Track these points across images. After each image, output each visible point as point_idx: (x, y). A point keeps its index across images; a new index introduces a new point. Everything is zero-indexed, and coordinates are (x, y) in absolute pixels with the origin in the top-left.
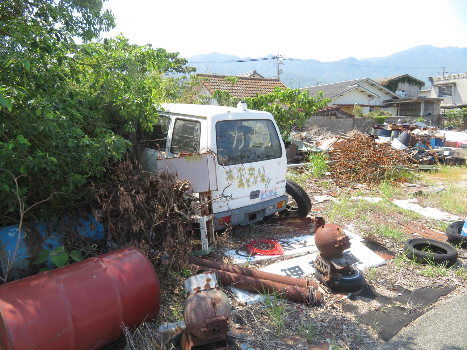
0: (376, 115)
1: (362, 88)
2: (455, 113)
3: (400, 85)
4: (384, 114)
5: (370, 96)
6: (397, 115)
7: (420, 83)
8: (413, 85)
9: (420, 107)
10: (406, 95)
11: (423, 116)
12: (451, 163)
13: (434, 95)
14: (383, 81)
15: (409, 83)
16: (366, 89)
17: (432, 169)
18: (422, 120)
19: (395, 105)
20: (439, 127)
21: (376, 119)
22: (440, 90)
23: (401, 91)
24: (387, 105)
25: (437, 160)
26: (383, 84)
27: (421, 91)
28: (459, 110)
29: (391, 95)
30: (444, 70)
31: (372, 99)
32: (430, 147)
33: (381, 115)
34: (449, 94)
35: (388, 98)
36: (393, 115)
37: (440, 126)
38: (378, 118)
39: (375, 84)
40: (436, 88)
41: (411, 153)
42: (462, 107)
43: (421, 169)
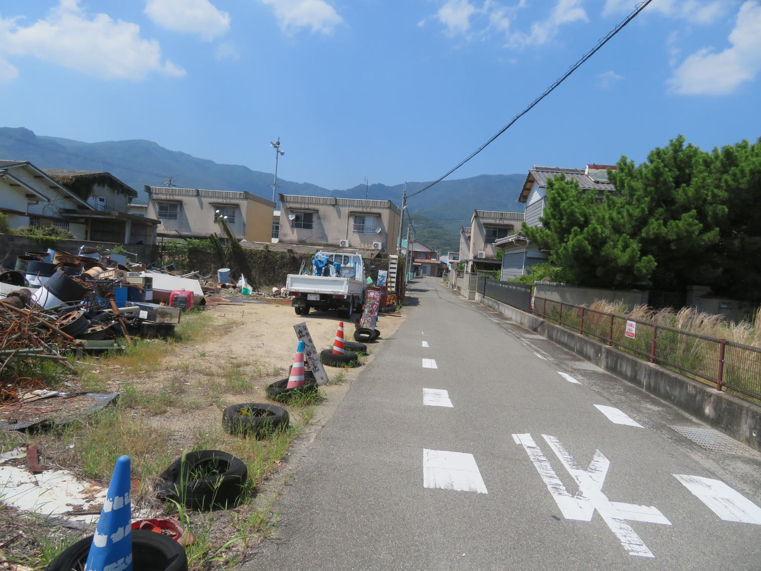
0: (39, 234)
1: (14, 179)
2: (178, 245)
3: (96, 188)
4: (57, 234)
5: (29, 196)
6: (86, 239)
7: (129, 190)
8: (118, 193)
9: (125, 228)
10: (106, 207)
11: (130, 244)
12: (150, 332)
13: (152, 214)
14: (65, 175)
15: (111, 188)
16: (22, 182)
17: (111, 348)
18: (123, 250)
19: (83, 220)
20: (154, 265)
21: (37, 240)
22: (161, 208)
23: (98, 199)
24: (66, 218)
25: (123, 328)
26: (65, 181)
27: (132, 205)
28: (182, 241)
29: (75, 202)
30: (170, 181)
31: (35, 202)
32: (113, 303)
33: (50, 235)
34: (173, 216)
35: (68, 205)
36: (75, 237)
37: (156, 264)
38: (42, 239)
39: (44, 175)
40: (156, 203)
41: (70, 315)
42: (187, 237)
43: (87, 350)
